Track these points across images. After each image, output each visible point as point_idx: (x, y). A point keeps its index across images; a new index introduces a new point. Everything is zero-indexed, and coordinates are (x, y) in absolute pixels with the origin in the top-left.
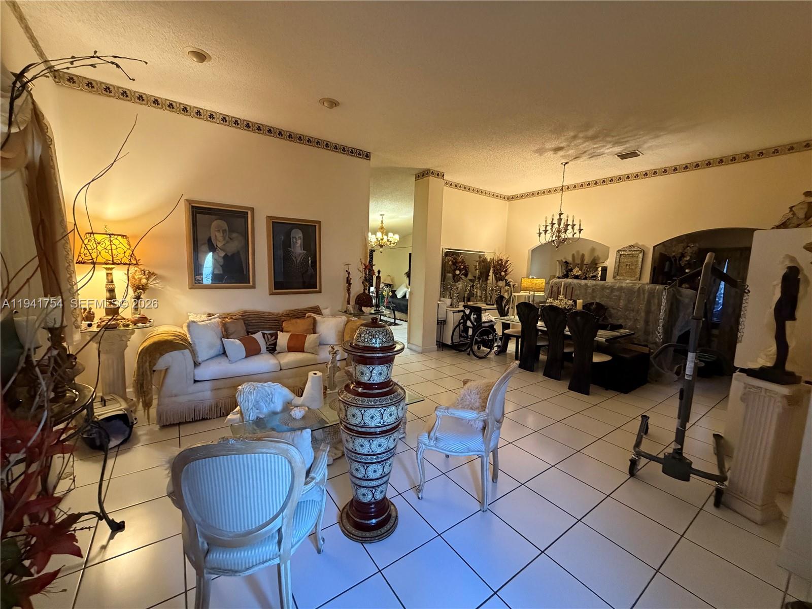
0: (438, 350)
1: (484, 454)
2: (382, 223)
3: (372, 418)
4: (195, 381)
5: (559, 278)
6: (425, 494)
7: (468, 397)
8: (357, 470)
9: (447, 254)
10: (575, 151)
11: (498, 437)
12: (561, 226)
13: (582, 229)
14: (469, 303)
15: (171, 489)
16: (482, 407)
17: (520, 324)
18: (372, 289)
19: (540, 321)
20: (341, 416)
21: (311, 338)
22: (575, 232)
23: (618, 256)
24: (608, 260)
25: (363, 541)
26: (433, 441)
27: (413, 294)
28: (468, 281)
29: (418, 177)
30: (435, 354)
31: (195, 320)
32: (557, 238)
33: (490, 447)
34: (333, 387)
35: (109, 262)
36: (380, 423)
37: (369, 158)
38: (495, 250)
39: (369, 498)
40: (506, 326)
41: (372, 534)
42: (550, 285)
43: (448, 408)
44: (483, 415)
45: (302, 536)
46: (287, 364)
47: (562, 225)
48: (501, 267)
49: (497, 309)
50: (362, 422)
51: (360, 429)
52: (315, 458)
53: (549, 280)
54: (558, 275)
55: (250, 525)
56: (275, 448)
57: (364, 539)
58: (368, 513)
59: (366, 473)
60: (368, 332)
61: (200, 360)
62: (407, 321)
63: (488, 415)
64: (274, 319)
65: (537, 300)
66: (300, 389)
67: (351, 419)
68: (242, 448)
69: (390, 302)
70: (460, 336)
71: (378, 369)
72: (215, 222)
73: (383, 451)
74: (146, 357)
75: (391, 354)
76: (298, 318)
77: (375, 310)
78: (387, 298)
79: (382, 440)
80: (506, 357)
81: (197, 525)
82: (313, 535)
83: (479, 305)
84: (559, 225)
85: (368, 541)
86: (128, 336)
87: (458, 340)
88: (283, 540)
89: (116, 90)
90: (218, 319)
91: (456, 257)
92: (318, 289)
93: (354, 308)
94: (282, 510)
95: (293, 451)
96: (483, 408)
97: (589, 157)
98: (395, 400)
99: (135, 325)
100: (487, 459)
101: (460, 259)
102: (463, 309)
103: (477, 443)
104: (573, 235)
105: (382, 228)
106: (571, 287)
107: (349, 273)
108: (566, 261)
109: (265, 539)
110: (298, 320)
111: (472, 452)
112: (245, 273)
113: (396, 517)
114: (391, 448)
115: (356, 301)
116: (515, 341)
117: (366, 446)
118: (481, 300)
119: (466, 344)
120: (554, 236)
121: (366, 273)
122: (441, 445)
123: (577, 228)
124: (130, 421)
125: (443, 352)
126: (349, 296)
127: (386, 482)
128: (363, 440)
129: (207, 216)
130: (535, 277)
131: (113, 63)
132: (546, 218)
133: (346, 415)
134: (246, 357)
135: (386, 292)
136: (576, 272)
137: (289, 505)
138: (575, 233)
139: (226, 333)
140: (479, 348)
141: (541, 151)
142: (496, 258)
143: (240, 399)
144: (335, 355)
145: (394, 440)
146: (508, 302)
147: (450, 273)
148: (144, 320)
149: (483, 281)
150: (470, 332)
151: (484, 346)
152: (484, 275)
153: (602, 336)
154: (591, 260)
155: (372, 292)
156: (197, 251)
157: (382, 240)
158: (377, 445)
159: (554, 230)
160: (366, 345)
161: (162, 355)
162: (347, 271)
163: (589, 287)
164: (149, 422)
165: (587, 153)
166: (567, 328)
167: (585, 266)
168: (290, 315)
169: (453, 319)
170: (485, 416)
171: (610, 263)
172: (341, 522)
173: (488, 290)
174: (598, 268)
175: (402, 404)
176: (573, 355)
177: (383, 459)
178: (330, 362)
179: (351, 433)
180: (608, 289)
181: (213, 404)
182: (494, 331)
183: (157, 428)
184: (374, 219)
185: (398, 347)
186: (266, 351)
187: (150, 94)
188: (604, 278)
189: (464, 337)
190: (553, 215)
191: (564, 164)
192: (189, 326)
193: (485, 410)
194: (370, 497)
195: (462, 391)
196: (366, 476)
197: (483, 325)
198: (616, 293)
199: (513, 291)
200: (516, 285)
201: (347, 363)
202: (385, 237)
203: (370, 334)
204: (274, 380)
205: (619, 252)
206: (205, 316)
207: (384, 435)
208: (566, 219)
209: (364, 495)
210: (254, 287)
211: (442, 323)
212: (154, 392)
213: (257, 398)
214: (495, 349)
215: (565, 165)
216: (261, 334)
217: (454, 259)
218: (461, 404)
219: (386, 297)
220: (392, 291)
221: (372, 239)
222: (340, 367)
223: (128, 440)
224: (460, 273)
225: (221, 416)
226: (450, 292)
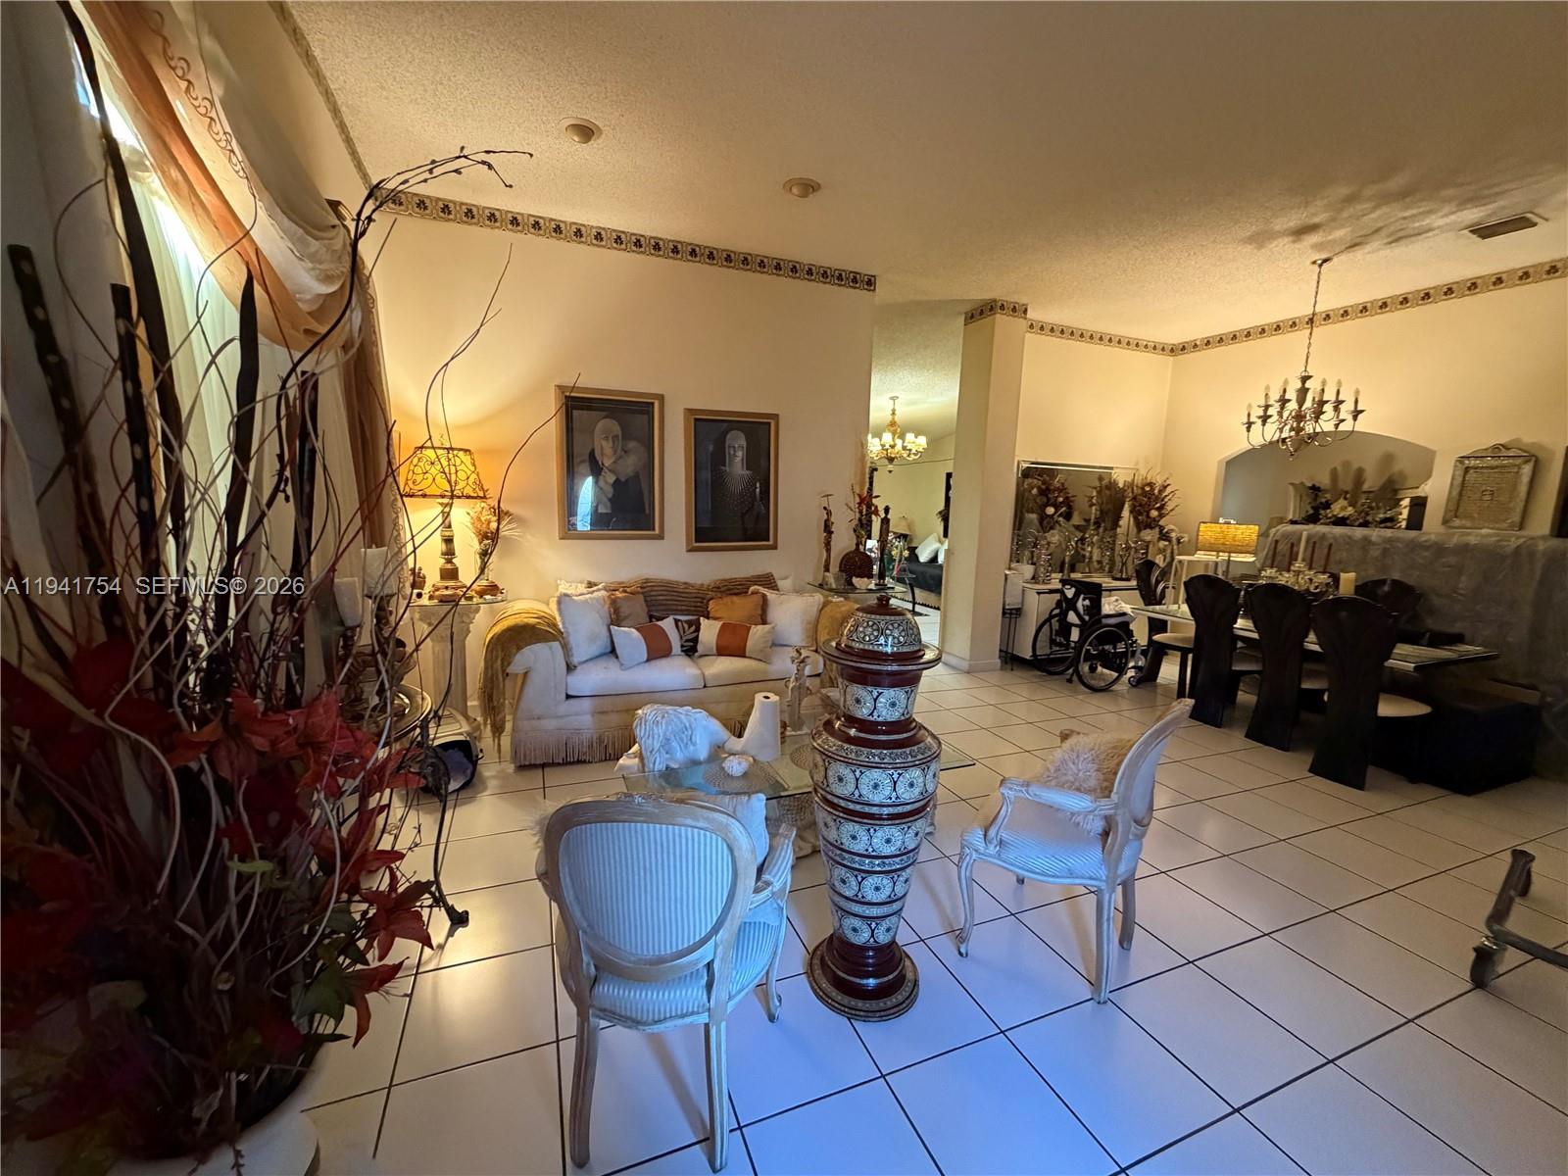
0: (1002, 669)
1: (1103, 886)
2: (894, 413)
3: (876, 786)
4: (568, 697)
5: (1293, 522)
6: (973, 946)
7: (1072, 766)
8: (844, 882)
9: (1027, 473)
10: (1352, 231)
11: (1136, 858)
12: (1306, 403)
13: (1362, 411)
14: (1074, 576)
15: (542, 868)
16: (1101, 788)
17: (1193, 622)
18: (872, 544)
19: (1242, 618)
20: (815, 778)
21: (757, 632)
22: (1341, 417)
23: (1460, 472)
24: (1430, 482)
25: (851, 1015)
26: (993, 846)
27: (953, 554)
28: (1073, 529)
29: (972, 317)
30: (996, 677)
31: (569, 592)
32: (1293, 433)
33: (1119, 872)
34: (797, 726)
35: (447, 493)
36: (891, 799)
37: (872, 288)
38: (1137, 463)
39: (863, 937)
40: (1157, 626)
41: (868, 1005)
42: (1270, 538)
43: (1027, 784)
44: (1105, 806)
45: (746, 984)
46: (716, 676)
47: (1308, 404)
48: (1149, 498)
49: (1139, 588)
50: (857, 793)
51: (851, 806)
52: (771, 847)
53: (1269, 528)
54: (1290, 517)
55: (662, 949)
56: (706, 819)
57: (853, 1012)
58: (864, 966)
59: (860, 890)
60: (871, 623)
61: (575, 660)
62: (938, 609)
63: (1116, 806)
64: (695, 595)
65: (1235, 572)
66: (737, 724)
67: (834, 785)
68: (654, 813)
69: (905, 570)
70: (1053, 642)
71: (889, 694)
72: (602, 421)
73: (895, 853)
74: (497, 651)
75: (914, 667)
76: (736, 594)
77: (876, 585)
78: (900, 561)
79: (894, 832)
80: (1155, 692)
81: (580, 933)
82: (762, 987)
83: (1096, 579)
84: (1301, 401)
85: (861, 1016)
86: (472, 616)
87: (1048, 651)
88: (715, 985)
89: (458, 208)
90: (603, 593)
91: (1048, 478)
92: (771, 542)
93: (837, 579)
94: (715, 930)
95: (736, 829)
96: (1106, 791)
97: (1390, 240)
98: (920, 757)
99: (481, 597)
100: (1110, 897)
101: (1056, 483)
102: (1059, 586)
103: (1089, 861)
104: (1337, 426)
105: (893, 424)
106: (1326, 544)
107: (829, 513)
108: (1314, 486)
109: (686, 976)
110: (735, 598)
111: (1077, 878)
112: (647, 511)
113: (916, 983)
114: (910, 848)
115: (840, 567)
116: (1179, 660)
117: (860, 839)
118: (1101, 569)
119: (1062, 660)
120: (1288, 427)
121: (861, 512)
122: (1010, 855)
123: (1346, 409)
124: (474, 754)
125: (1015, 672)
126: (829, 556)
127: (898, 912)
128: (857, 826)
129: (585, 412)
130: (1232, 522)
131: (484, 163)
132: (1268, 388)
133: (826, 777)
134: (648, 660)
135: (898, 551)
136: (1340, 508)
137: (727, 924)
138: (1343, 420)
139: (616, 618)
140: (1093, 669)
141: (1260, 239)
142: (1139, 481)
143: (639, 732)
144: (802, 665)
145: (917, 834)
146: (1165, 574)
147: (1033, 512)
148: (493, 589)
149: (1105, 530)
150: (1075, 635)
151: (1104, 666)
152: (1109, 516)
153: (1405, 657)
154: (1384, 479)
155: (871, 550)
156: (573, 473)
157: (893, 447)
158: (885, 840)
159: (1286, 414)
160: (866, 647)
161: (519, 648)
162: (825, 508)
163: (1374, 544)
164: (500, 758)
165: (1384, 233)
166: (1312, 637)
167: (1364, 496)
168: (722, 589)
169: (1038, 607)
170: (1110, 809)
171: (1437, 488)
172: (810, 973)
173: (1117, 548)
174: (1402, 499)
175: (933, 766)
176: (1326, 698)
177: (894, 868)
178: (793, 677)
179: (834, 812)
180: (1427, 548)
181: (595, 740)
182: (1130, 634)
183: (511, 768)
184: (880, 408)
185: (929, 655)
186: (680, 652)
187: (506, 209)
188: (1416, 521)
189: (1060, 644)
190: (1286, 382)
191: (1319, 262)
192: (559, 603)
193: (1109, 797)
194: (866, 935)
195: (1058, 754)
196: (860, 896)
197: (1104, 621)
198: (1452, 560)
199: (1176, 552)
200: (1186, 539)
201: (822, 682)
202: (899, 442)
203: (875, 627)
204: (696, 704)
205: (1462, 462)
206: (583, 585)
207: (897, 822)
208: (1319, 388)
209: (855, 930)
210: (661, 537)
211: (1012, 615)
212: (507, 710)
213: (668, 733)
214: (1131, 673)
215: (1320, 266)
216: (673, 622)
217: (1044, 483)
218: (1056, 778)
219: (897, 559)
220: (909, 549)
221: (874, 446)
222: (811, 687)
223: (471, 783)
224: (1055, 513)
225: (606, 760)
226: (1032, 552)
